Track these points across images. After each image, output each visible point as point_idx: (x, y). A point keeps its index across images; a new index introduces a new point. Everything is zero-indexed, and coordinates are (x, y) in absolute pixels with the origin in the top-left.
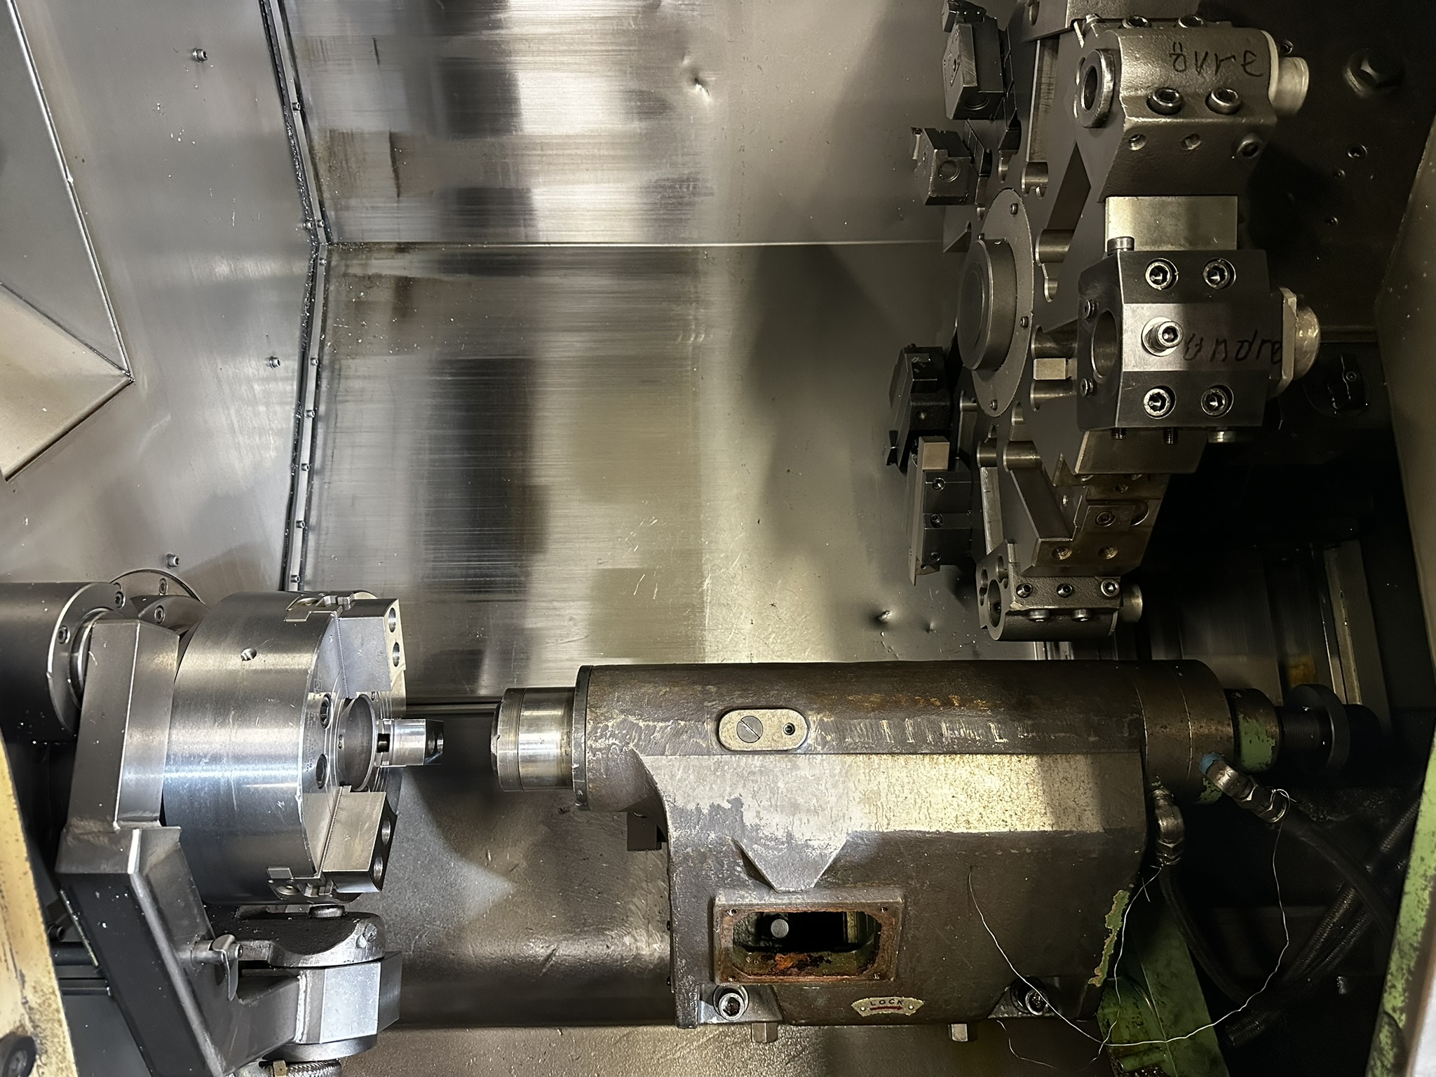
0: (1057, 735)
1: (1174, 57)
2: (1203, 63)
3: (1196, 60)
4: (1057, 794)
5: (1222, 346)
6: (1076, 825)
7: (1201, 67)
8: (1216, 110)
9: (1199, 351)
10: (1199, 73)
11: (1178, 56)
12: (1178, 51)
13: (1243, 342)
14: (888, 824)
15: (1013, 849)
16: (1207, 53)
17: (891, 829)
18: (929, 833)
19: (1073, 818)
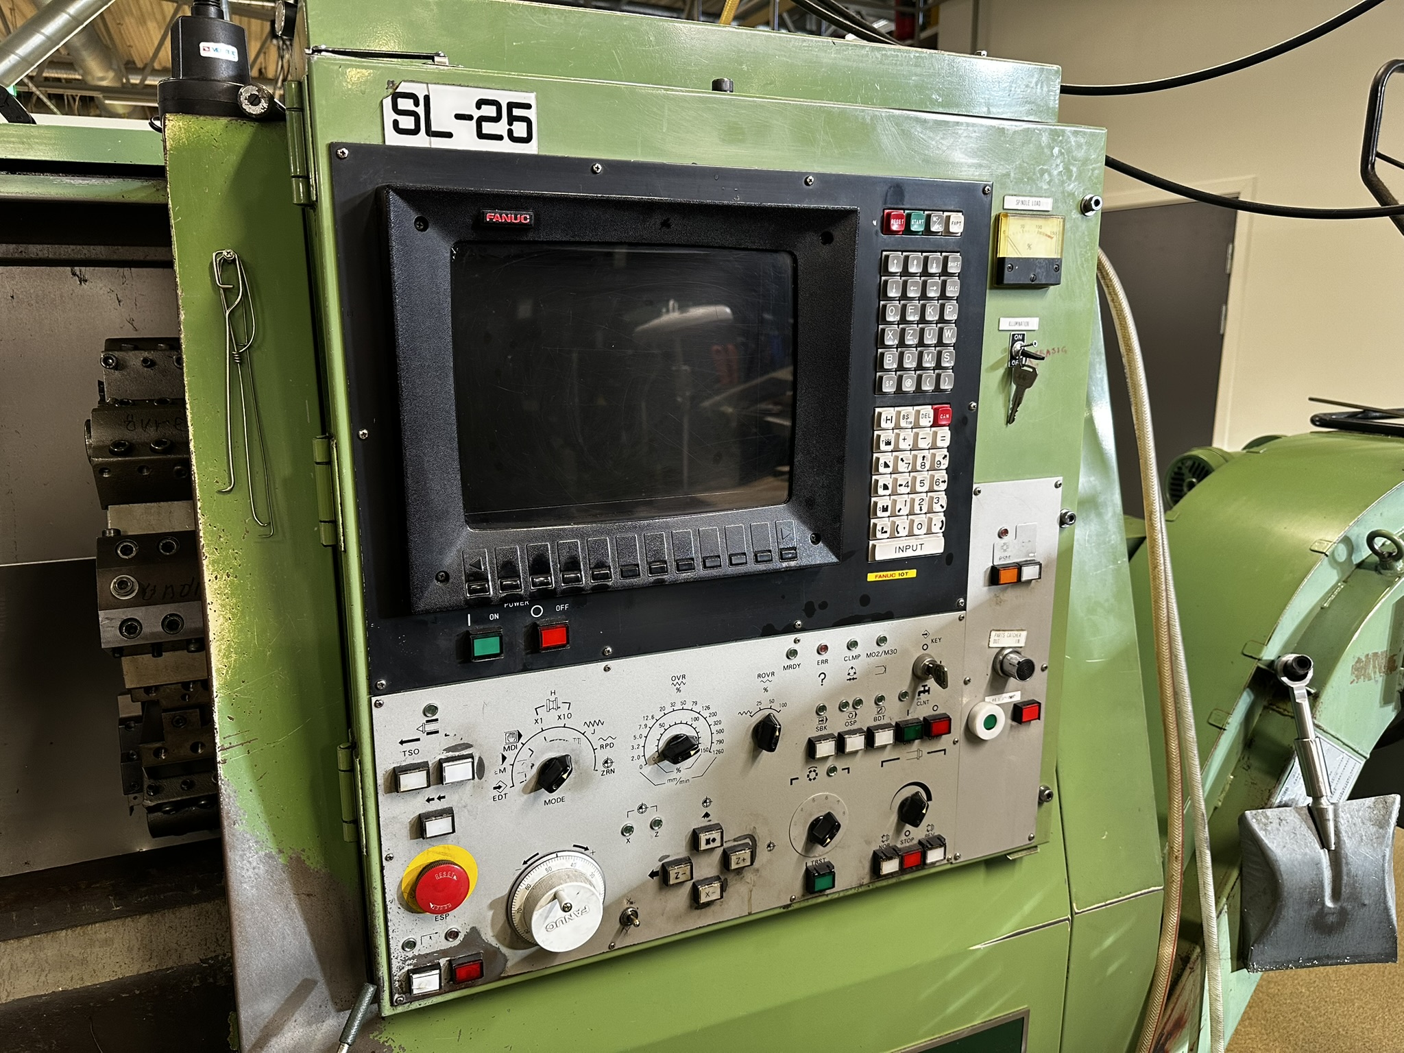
0: (166, 894)
1: (127, 423)
2: (146, 425)
3: (142, 424)
4: (162, 940)
5: (170, 589)
6: (177, 962)
7: (146, 427)
8: (154, 450)
9: (154, 593)
10: (145, 431)
11: (130, 422)
12: (130, 419)
13: (184, 586)
14: (8, 996)
15: (123, 993)
16: (150, 420)
17: (11, 998)
18: (45, 995)
19: (174, 957)
